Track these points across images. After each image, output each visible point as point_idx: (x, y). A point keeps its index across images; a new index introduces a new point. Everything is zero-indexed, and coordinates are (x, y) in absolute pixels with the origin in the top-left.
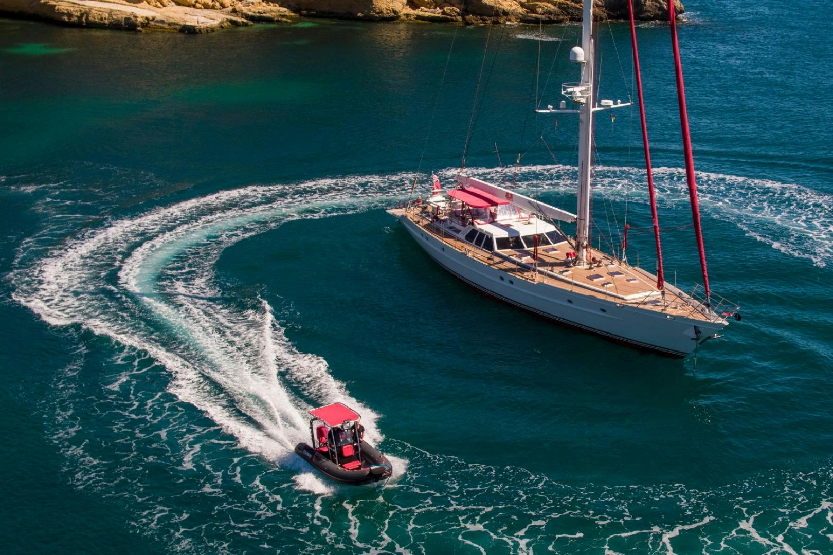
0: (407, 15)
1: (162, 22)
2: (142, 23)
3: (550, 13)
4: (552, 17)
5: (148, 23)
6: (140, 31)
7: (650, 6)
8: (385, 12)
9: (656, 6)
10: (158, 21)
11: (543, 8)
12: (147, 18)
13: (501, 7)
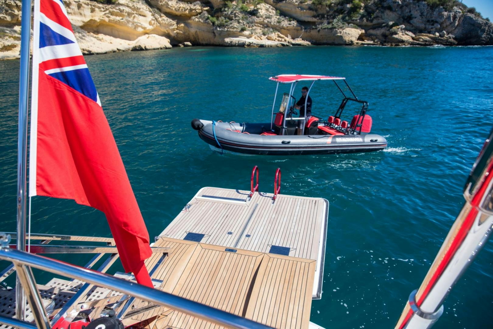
0: (357, 43)
1: (255, 44)
2: (248, 45)
3: (426, 41)
4: (427, 43)
5: (250, 45)
6: (245, 47)
7: (484, 37)
8: (347, 41)
9: (488, 37)
10: (254, 44)
11: (423, 39)
12: (250, 43)
13: (401, 38)
